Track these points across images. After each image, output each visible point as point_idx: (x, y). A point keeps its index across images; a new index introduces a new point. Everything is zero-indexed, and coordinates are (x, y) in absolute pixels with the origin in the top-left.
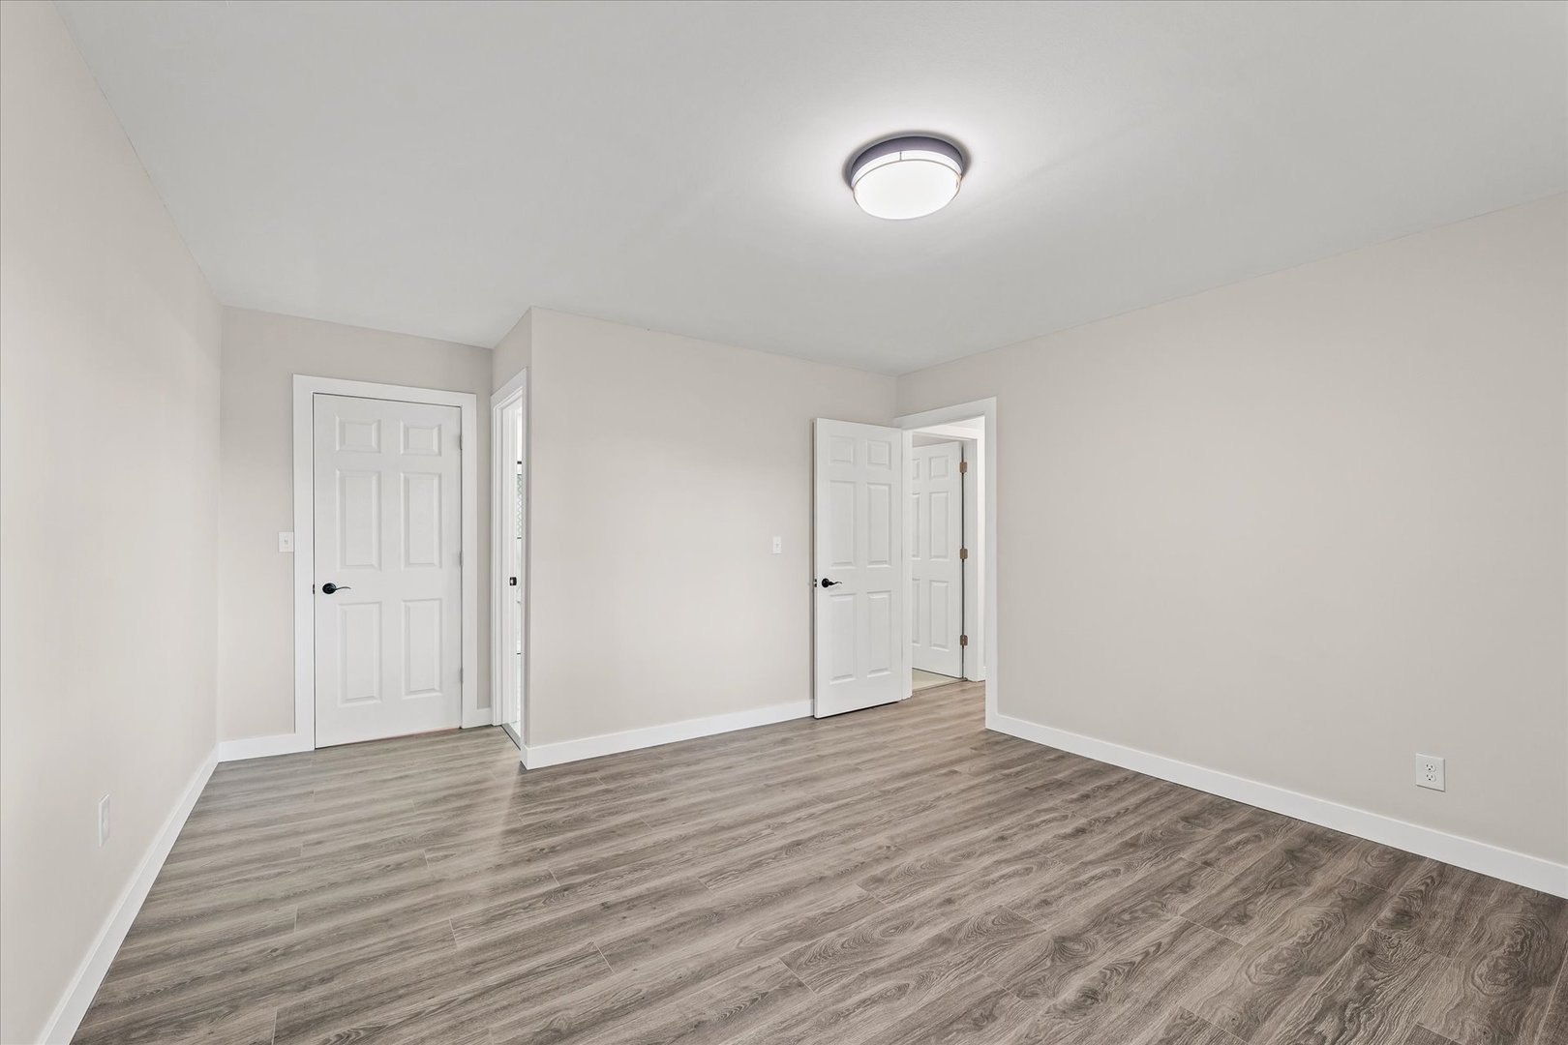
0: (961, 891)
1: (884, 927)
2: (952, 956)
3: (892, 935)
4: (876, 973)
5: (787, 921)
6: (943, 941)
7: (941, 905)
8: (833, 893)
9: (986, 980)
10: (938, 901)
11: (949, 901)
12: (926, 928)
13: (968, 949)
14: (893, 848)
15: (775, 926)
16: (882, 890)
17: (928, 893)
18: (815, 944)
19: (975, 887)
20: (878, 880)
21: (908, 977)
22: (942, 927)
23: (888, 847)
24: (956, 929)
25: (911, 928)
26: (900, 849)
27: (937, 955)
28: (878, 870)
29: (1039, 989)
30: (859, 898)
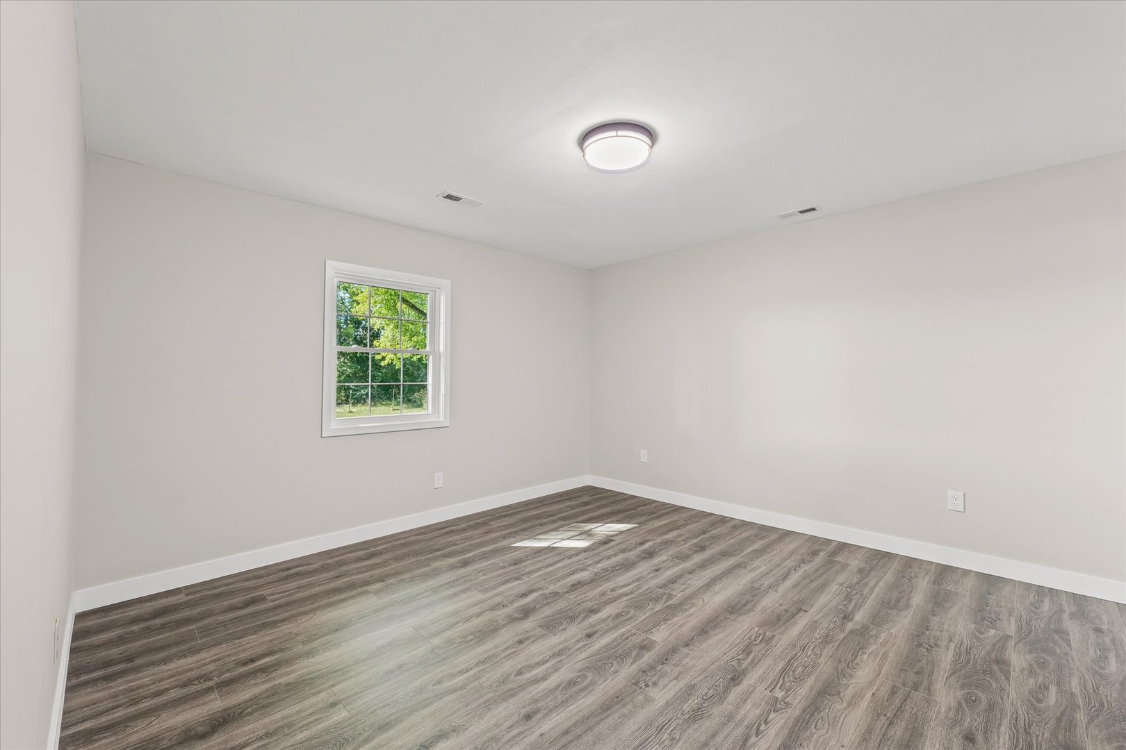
0: (581, 644)
1: (629, 616)
2: (589, 605)
3: (623, 612)
4: (626, 595)
5: (687, 613)
6: (593, 611)
7: (595, 633)
8: (671, 634)
9: (572, 597)
10: (597, 635)
11: (589, 636)
12: (604, 617)
13: (580, 608)
14: (642, 684)
15: (692, 610)
16: (638, 639)
17: (605, 640)
18: (664, 604)
19: (569, 649)
20: (644, 647)
21: (610, 595)
22: (594, 618)
23: (647, 686)
24: (586, 618)
25: (613, 616)
26: (635, 684)
27: (596, 604)
28: (647, 658)
29: (548, 595)
30: (652, 632)
